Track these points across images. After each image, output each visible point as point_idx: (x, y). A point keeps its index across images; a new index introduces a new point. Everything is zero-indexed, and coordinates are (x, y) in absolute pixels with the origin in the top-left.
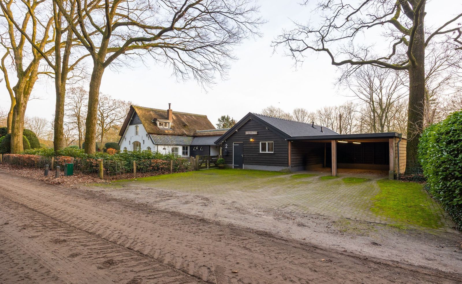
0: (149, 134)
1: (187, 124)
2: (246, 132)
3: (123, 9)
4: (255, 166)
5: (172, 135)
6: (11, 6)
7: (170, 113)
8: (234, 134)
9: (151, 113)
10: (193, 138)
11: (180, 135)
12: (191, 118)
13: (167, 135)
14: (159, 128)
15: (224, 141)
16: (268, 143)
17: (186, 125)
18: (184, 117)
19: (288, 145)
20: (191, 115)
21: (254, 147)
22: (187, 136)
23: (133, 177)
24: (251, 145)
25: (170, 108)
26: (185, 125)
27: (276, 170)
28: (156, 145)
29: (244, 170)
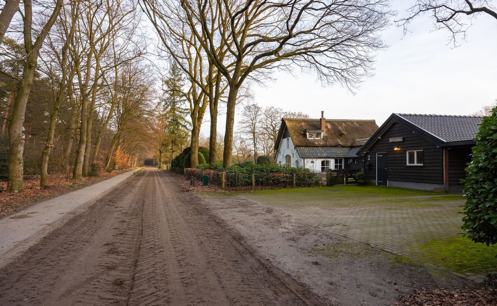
0: (296, 146)
1: (344, 132)
2: (390, 139)
3: (265, 25)
4: (401, 183)
5: (323, 146)
6: (191, 49)
7: (323, 122)
8: (377, 142)
9: (303, 124)
10: (350, 148)
11: (331, 146)
12: (351, 125)
13: (317, 147)
14: (308, 140)
15: (367, 152)
16: (418, 153)
17: (343, 134)
18: (342, 125)
19: (443, 154)
20: (352, 122)
21: (399, 159)
22: (342, 147)
23: (251, 189)
24: (397, 156)
25: (322, 116)
26: (341, 135)
27: (427, 189)
28: (303, 158)
29: (388, 187)
